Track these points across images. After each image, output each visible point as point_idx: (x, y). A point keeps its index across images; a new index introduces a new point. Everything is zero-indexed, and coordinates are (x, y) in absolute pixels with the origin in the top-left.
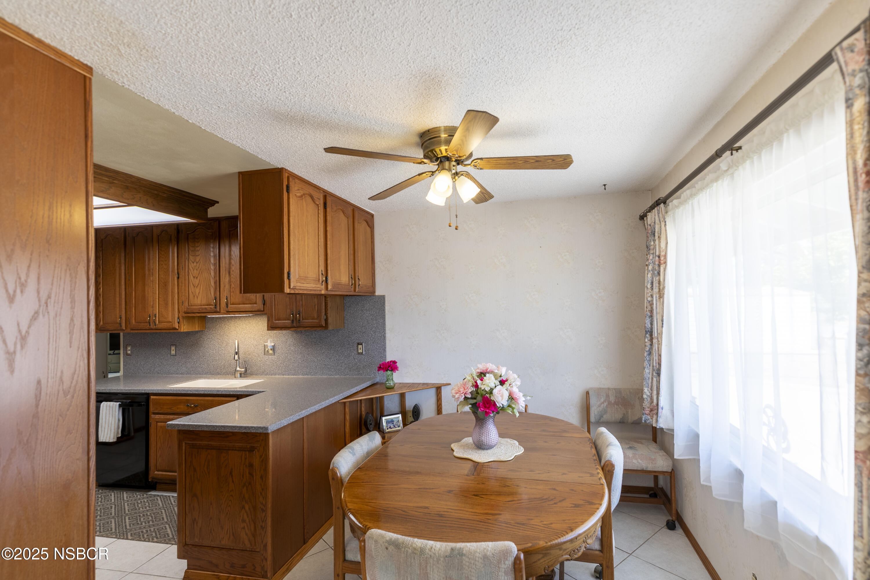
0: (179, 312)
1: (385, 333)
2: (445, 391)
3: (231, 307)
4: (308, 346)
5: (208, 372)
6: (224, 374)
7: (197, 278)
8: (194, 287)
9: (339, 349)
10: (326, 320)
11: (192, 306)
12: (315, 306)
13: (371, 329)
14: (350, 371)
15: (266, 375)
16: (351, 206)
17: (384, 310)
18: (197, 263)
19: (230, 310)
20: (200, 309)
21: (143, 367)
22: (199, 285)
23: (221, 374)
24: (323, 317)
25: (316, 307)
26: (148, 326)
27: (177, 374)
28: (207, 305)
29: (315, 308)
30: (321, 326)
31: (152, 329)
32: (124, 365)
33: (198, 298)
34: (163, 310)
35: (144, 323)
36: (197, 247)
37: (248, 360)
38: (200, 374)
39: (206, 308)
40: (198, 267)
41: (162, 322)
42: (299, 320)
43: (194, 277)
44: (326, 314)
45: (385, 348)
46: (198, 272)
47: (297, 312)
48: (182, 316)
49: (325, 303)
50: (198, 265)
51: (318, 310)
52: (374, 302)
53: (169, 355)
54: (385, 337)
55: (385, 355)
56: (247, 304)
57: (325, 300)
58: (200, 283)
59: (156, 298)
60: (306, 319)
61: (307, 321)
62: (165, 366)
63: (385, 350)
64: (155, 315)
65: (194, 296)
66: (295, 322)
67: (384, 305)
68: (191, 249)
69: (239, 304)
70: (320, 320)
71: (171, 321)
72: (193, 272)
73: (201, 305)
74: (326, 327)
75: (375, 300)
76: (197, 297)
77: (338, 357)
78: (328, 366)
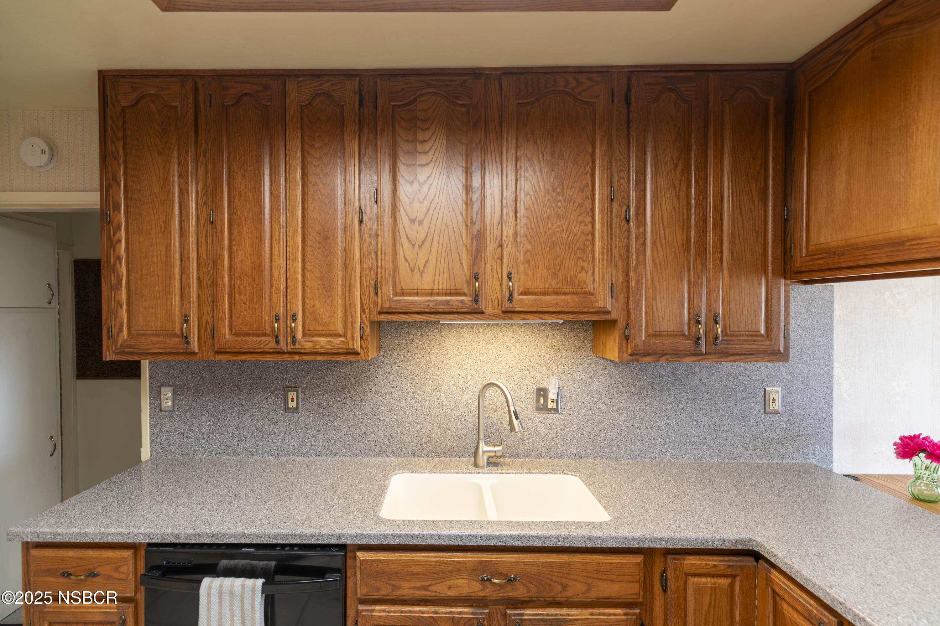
0: (363, 310)
1: (832, 368)
3: (520, 301)
4: (645, 394)
5: (385, 452)
6: (427, 455)
7: (421, 222)
8: (413, 246)
9: (721, 400)
10: (787, 339)
11: (403, 294)
12: (759, 304)
13: (799, 359)
14: (747, 449)
15: (537, 457)
17: (831, 318)
18: (421, 184)
21: (207, 440)
22: (425, 243)
23: (420, 456)
24: (782, 331)
26: (273, 344)
27: (303, 454)
28: (450, 294)
29: (760, 308)
30: (776, 353)
31: (283, 353)
32: (152, 434)
33: (425, 275)
34: (317, 304)
35: (259, 335)
36: (422, 142)
37: (493, 424)
38: (365, 455)
39: (447, 302)
41: (313, 335)
42: (716, 338)
43: (412, 221)
44: (786, 325)
46: (424, 209)
47: (711, 316)
48: (372, 323)
49: (785, 297)
50: (425, 188)
52: (809, 298)
53: (280, 412)
54: (831, 377)
55: (831, 416)
56: (565, 294)
57: (785, 290)
58: (430, 236)
59: (296, 273)
60: (733, 335)
62: (270, 435)
64: (294, 315)
65: (412, 270)
67: (832, 306)
68: (405, 146)
69: (544, 294)
70: (774, 339)
71: (340, 331)
73: (431, 294)
74: (786, 355)
75: (809, 295)
76: (422, 273)
77: (717, 418)
78: (693, 439)
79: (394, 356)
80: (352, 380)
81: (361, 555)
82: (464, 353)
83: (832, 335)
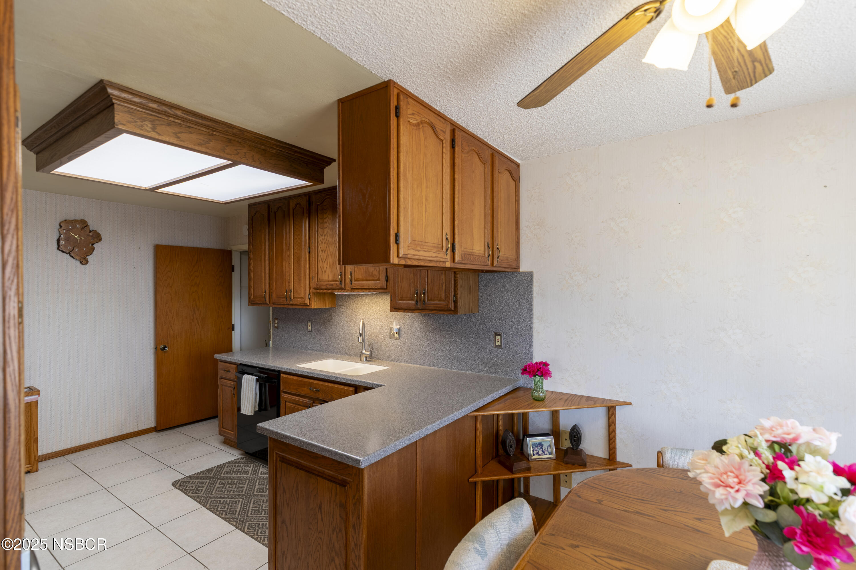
0: (310, 288)
1: (532, 323)
2: (620, 413)
3: (355, 284)
4: (436, 332)
5: (338, 352)
6: (352, 355)
7: (325, 252)
8: (323, 261)
9: (472, 338)
10: (456, 302)
11: (320, 281)
12: (442, 284)
13: (513, 316)
14: (485, 367)
15: (392, 361)
16: (489, 149)
17: (531, 292)
18: (325, 236)
19: (354, 287)
20: (328, 285)
21: (287, 341)
22: (327, 260)
23: (349, 355)
24: (452, 298)
25: (444, 285)
26: (287, 301)
27: (313, 350)
28: (334, 281)
29: (442, 286)
30: (449, 310)
31: (288, 305)
32: (273, 337)
34: (297, 286)
35: (282, 297)
36: (325, 218)
37: (375, 343)
38: (332, 353)
39: (332, 284)
40: (326, 239)
41: (297, 298)
42: (424, 301)
43: (322, 251)
44: (455, 295)
45: (532, 342)
46: (326, 246)
47: (422, 290)
48: (313, 293)
49: (455, 280)
50: (326, 237)
51: (445, 289)
52: (518, 280)
53: (306, 331)
54: (531, 328)
55: (532, 352)
56: (370, 280)
57: (455, 277)
58: (327, 258)
59: (291, 273)
60: (432, 300)
61: (433, 302)
62: (303, 341)
63: (531, 345)
64: (291, 290)
65: (322, 272)
66: (419, 303)
67: (532, 284)
68: (320, 221)
69: (363, 280)
70: (448, 302)
71: (303, 297)
72: (321, 246)
73: (328, 281)
74: (455, 311)
75: (518, 278)
76: (325, 273)
77: (470, 348)
78: (459, 359)
79: (341, 309)
80: (328, 319)
81: (282, 375)
82: (364, 308)
83: (532, 302)
